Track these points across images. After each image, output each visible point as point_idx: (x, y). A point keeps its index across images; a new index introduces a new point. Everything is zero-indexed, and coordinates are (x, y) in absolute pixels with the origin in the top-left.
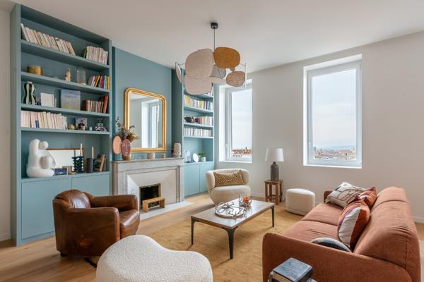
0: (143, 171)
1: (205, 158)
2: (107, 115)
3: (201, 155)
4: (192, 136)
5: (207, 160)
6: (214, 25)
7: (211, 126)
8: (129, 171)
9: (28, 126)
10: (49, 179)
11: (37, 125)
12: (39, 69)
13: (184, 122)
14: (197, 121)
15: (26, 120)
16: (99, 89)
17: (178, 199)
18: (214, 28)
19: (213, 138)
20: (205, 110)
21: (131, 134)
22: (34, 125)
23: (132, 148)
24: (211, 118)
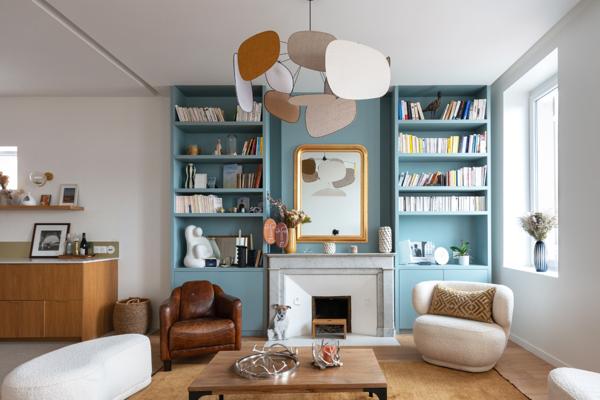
0: (309, 271)
2: (260, 190)
7: (480, 187)
8: (286, 270)
9: (182, 212)
10: (199, 270)
11: (190, 211)
12: (195, 149)
15: (181, 206)
16: (252, 157)
19: (488, 213)
22: (187, 211)
24: (479, 170)
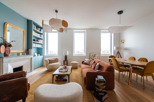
0: (16, 61)
1: (39, 55)
3: (38, 53)
4: (35, 47)
5: (40, 55)
6: (56, 11)
7: (42, 43)
8: (9, 62)
13: (33, 41)
14: (37, 41)
17: (31, 70)
18: (57, 12)
19: (43, 47)
20: (40, 37)
21: (11, 44)
23: (11, 51)
24: (42, 40)
